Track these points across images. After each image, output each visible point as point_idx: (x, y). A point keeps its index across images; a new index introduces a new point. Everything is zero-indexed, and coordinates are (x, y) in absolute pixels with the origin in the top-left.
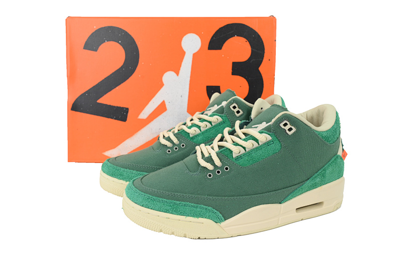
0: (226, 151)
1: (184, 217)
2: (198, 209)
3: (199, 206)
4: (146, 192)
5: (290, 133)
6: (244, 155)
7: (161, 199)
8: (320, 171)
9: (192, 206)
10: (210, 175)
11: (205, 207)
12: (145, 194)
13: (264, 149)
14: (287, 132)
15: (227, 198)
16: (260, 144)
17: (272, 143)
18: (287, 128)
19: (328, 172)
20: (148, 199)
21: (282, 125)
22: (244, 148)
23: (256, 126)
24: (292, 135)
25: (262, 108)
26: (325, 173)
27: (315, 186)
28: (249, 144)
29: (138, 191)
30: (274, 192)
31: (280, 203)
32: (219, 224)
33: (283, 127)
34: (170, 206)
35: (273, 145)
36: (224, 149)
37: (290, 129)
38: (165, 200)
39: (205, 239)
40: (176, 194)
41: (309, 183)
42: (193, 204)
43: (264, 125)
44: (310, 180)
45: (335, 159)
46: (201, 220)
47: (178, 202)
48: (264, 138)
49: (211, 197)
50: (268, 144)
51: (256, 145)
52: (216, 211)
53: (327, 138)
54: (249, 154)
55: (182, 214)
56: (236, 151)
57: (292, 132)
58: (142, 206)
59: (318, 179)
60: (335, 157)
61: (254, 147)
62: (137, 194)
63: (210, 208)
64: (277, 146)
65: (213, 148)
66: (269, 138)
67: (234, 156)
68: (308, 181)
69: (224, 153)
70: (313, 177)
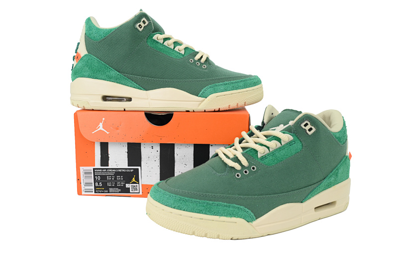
0: (251, 152)
1: (218, 217)
2: (231, 209)
3: (232, 205)
4: (176, 193)
5: (310, 133)
6: (268, 155)
7: (193, 200)
8: (334, 171)
9: (225, 206)
10: (238, 175)
11: (237, 206)
12: (176, 196)
13: (286, 149)
14: (308, 132)
15: (256, 196)
16: (283, 144)
17: (294, 142)
18: (307, 128)
19: (340, 171)
20: (180, 200)
21: (302, 125)
22: (268, 148)
23: (274, 128)
24: (312, 135)
25: (272, 114)
26: (337, 172)
27: (329, 186)
28: (273, 144)
29: (168, 193)
30: (297, 191)
31: (302, 202)
32: (250, 223)
33: (304, 127)
34: (204, 206)
35: (295, 145)
36: (248, 149)
37: (310, 130)
38: (198, 200)
39: (237, 239)
40: (207, 194)
41: (325, 182)
42: (225, 204)
43: (282, 127)
44: (327, 179)
45: (345, 160)
46: (234, 219)
47: (211, 202)
48: (287, 138)
49: (242, 197)
50: (290, 143)
51: (279, 145)
52: (247, 210)
53: (339, 139)
54: (273, 153)
55: (216, 214)
56: (261, 151)
57: (312, 132)
58: (174, 208)
59: (333, 179)
60: (345, 158)
61: (277, 147)
62: (167, 196)
63: (242, 207)
64: (298, 146)
65: (236, 149)
66: (291, 138)
67: (259, 155)
68: (325, 181)
69: (250, 153)
70: (329, 176)
